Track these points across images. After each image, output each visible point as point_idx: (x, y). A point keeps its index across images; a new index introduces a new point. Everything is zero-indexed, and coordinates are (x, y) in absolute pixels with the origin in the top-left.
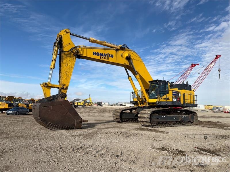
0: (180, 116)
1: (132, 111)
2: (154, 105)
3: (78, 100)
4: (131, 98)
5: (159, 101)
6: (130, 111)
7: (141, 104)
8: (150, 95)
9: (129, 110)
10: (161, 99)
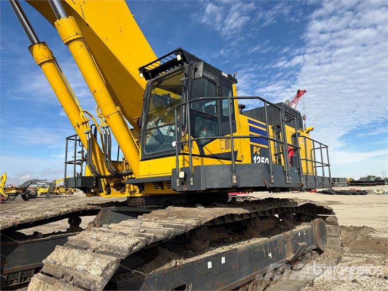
0: (287, 237)
1: (80, 221)
2: (166, 191)
3: (35, 183)
4: (67, 163)
5: (187, 165)
6: (69, 222)
7: (113, 190)
8: (148, 141)
9: (67, 220)
10: (202, 155)
